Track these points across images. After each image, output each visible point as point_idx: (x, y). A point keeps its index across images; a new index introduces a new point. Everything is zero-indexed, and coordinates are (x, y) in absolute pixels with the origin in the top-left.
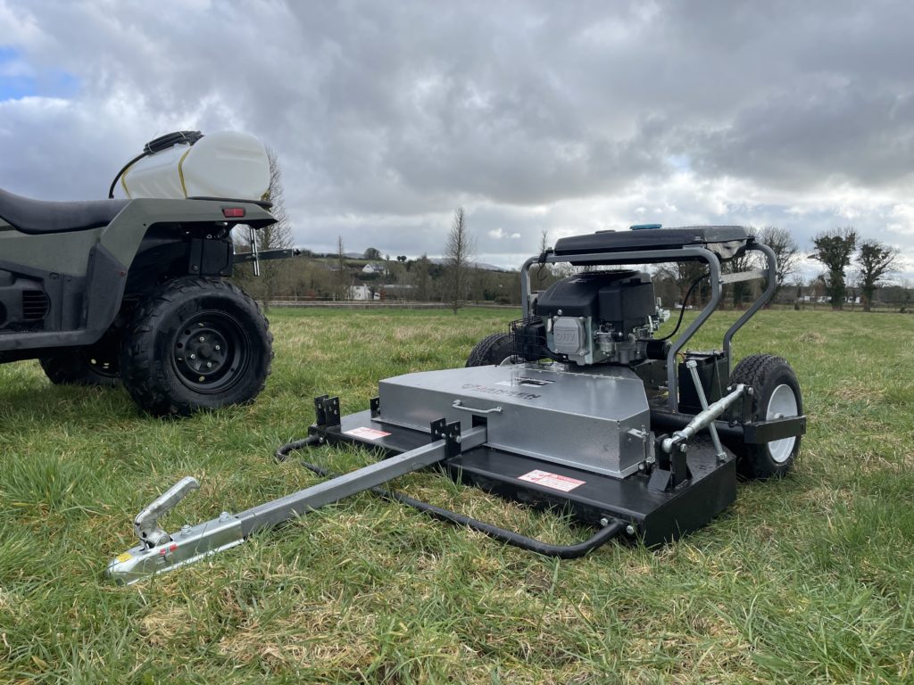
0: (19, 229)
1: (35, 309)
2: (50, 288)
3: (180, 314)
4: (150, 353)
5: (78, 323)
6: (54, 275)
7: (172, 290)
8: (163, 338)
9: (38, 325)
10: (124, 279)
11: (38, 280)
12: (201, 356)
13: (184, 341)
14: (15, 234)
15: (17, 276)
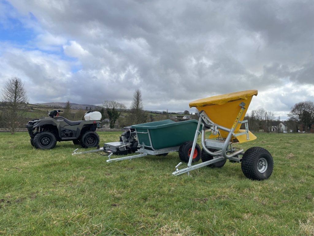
0: (70, 125)
1: (71, 135)
2: (73, 132)
3: (87, 135)
4: (83, 140)
5: (76, 137)
6: (74, 131)
7: (86, 133)
8: (85, 138)
9: (72, 137)
10: (80, 132)
11: (72, 131)
12: (90, 141)
13: (88, 139)
14: (70, 126)
15: (70, 131)
